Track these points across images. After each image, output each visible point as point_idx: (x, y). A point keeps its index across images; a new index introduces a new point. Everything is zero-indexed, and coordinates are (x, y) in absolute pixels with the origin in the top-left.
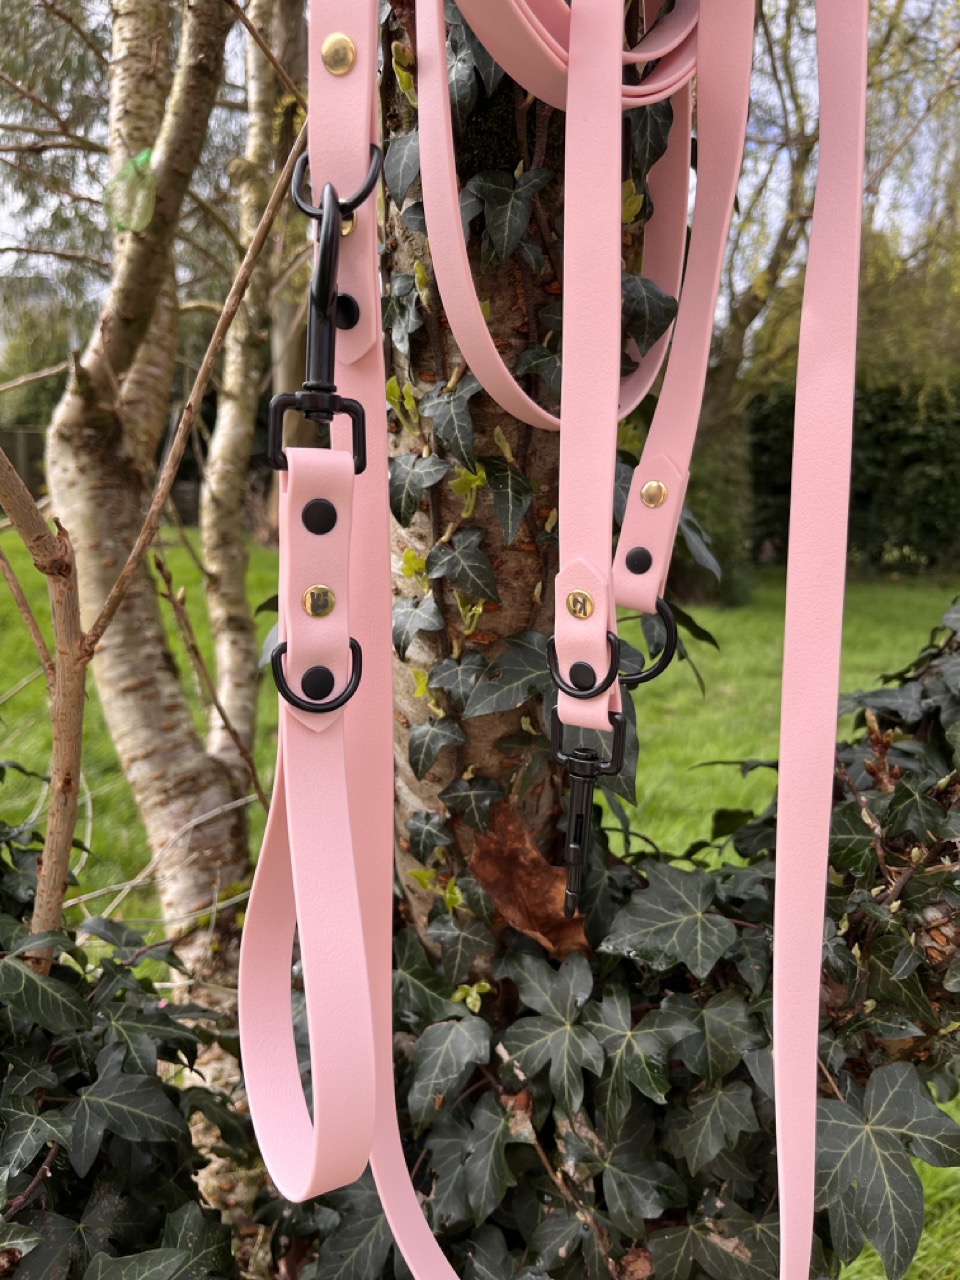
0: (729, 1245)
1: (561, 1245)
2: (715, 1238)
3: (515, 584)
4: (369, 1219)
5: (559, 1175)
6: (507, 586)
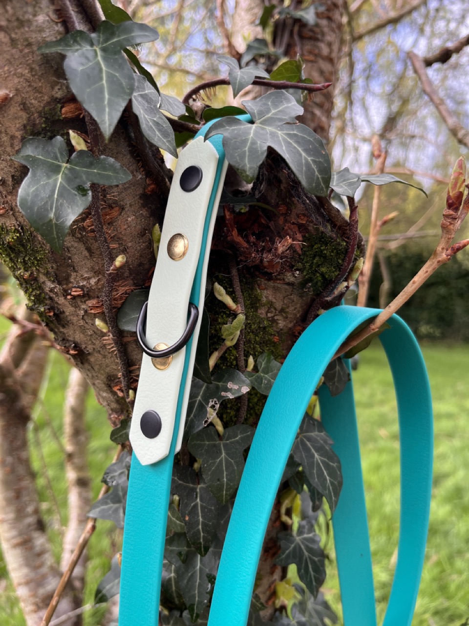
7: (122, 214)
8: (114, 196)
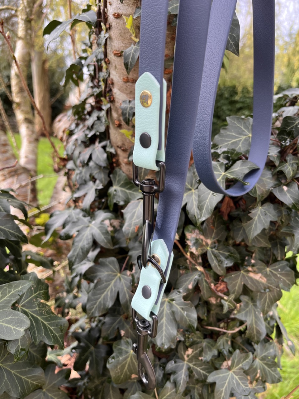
0: (257, 277)
1: (189, 284)
2: (251, 275)
4: (108, 283)
5: (189, 254)
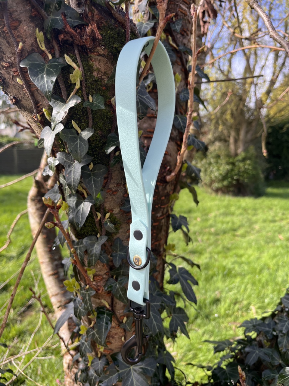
3: (116, 337)
6: (113, 338)
7: (21, 25)
8: (16, 16)
